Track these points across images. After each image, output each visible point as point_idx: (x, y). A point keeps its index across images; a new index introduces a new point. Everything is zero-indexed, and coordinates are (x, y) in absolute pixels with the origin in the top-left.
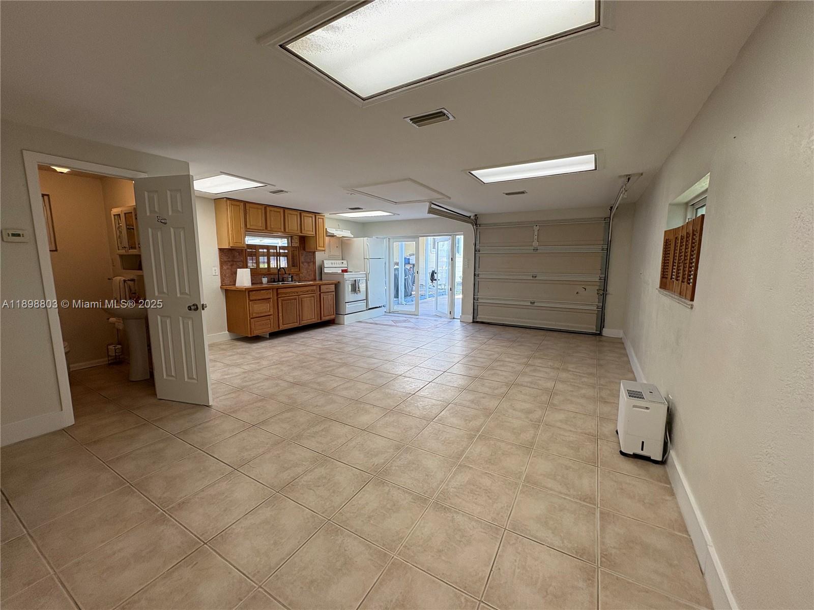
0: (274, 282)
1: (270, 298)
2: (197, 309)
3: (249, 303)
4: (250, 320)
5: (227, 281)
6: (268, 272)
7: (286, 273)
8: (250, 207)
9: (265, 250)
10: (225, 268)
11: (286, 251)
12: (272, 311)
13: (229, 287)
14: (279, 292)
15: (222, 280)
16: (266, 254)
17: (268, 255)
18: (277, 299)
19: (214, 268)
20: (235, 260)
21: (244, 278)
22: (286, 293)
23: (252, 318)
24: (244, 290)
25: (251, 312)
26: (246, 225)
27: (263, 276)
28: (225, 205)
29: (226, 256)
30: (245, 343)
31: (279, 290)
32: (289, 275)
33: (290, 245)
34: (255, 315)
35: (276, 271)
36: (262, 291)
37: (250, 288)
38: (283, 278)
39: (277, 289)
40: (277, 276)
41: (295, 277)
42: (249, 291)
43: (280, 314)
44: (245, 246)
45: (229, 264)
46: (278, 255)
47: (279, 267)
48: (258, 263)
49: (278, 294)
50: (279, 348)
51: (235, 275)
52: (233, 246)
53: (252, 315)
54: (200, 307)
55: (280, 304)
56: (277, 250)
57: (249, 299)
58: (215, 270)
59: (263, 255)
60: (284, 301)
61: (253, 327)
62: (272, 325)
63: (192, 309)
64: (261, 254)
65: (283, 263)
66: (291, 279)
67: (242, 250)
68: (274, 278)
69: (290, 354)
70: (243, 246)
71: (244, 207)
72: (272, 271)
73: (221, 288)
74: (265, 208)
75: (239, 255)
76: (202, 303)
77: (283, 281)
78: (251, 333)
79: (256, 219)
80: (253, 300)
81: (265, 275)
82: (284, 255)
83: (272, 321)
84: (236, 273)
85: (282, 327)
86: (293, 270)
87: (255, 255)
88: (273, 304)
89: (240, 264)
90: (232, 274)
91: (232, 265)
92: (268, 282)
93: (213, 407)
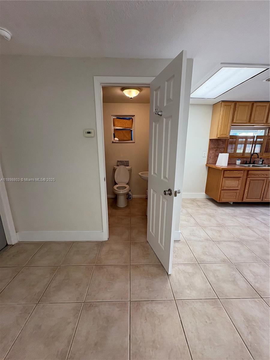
0: (246, 163)
1: (240, 177)
2: (170, 194)
3: (223, 179)
4: (221, 191)
5: (211, 161)
6: (242, 157)
7: (258, 158)
8: (239, 105)
9: (244, 140)
10: (211, 152)
11: (262, 140)
12: (239, 187)
13: (211, 166)
14: (249, 173)
15: (208, 160)
16: (244, 142)
17: (245, 144)
18: (246, 179)
19: (204, 152)
20: (219, 147)
21: (223, 160)
22: (254, 175)
23: (222, 190)
24: (221, 169)
25: (223, 186)
26: (233, 120)
27: (238, 159)
28: (220, 106)
29: (213, 144)
30: (214, 205)
31: (250, 171)
32: (261, 159)
33: (267, 135)
34: (225, 188)
35: (249, 156)
36: (234, 172)
37: (226, 168)
38: (254, 161)
39: (248, 171)
40: (250, 159)
41: (265, 161)
42: (225, 170)
43: (246, 190)
44: (229, 136)
45: (215, 150)
46: (254, 143)
47: (252, 152)
48: (236, 149)
49: (248, 174)
50: (240, 220)
51: (217, 157)
52: (220, 137)
53: (223, 188)
54: (173, 193)
55: (248, 182)
56: (254, 140)
57: (223, 176)
58: (205, 154)
59: (241, 143)
60: (252, 180)
61: (222, 196)
62: (237, 197)
63: (166, 194)
64: (239, 142)
65: (258, 149)
66: (261, 162)
67: (225, 140)
68: (246, 161)
69: (251, 232)
70: (227, 137)
71: (234, 107)
72: (246, 155)
73: (206, 165)
74: (253, 105)
75: (223, 143)
76: (175, 190)
77: (254, 163)
78: (219, 200)
79: (243, 114)
80: (226, 177)
81: (239, 158)
82: (260, 143)
83: (238, 194)
84: (218, 156)
85: (245, 200)
86: (265, 155)
87: (235, 143)
88: (242, 183)
89: (222, 150)
90: (215, 157)
91: (216, 151)
92: (241, 164)
93: (171, 278)
